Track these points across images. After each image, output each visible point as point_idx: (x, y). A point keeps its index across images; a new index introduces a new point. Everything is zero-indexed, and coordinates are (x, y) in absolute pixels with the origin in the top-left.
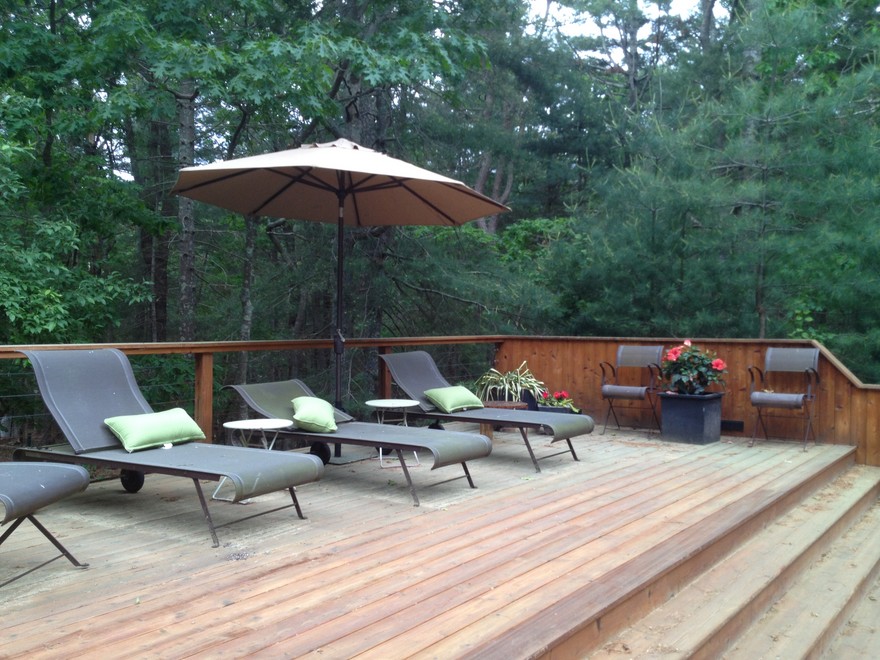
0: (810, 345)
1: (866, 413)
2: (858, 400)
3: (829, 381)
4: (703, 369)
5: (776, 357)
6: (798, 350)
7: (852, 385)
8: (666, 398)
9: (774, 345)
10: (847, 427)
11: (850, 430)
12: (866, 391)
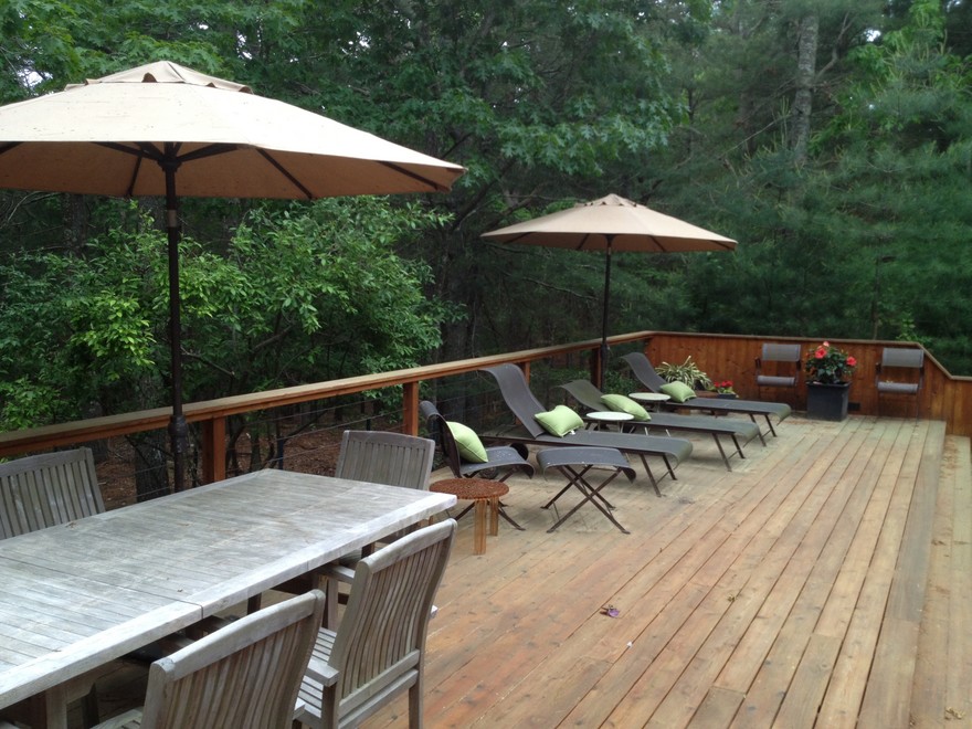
0: (916, 347)
1: (954, 398)
2: (949, 388)
3: (928, 374)
4: (841, 365)
5: (891, 356)
6: (907, 351)
7: (945, 376)
8: (812, 387)
9: (888, 346)
10: (940, 407)
11: (943, 408)
12: (956, 381)
